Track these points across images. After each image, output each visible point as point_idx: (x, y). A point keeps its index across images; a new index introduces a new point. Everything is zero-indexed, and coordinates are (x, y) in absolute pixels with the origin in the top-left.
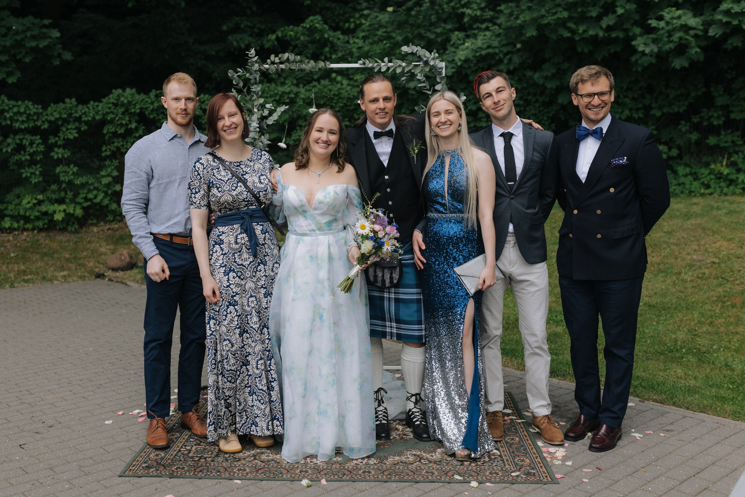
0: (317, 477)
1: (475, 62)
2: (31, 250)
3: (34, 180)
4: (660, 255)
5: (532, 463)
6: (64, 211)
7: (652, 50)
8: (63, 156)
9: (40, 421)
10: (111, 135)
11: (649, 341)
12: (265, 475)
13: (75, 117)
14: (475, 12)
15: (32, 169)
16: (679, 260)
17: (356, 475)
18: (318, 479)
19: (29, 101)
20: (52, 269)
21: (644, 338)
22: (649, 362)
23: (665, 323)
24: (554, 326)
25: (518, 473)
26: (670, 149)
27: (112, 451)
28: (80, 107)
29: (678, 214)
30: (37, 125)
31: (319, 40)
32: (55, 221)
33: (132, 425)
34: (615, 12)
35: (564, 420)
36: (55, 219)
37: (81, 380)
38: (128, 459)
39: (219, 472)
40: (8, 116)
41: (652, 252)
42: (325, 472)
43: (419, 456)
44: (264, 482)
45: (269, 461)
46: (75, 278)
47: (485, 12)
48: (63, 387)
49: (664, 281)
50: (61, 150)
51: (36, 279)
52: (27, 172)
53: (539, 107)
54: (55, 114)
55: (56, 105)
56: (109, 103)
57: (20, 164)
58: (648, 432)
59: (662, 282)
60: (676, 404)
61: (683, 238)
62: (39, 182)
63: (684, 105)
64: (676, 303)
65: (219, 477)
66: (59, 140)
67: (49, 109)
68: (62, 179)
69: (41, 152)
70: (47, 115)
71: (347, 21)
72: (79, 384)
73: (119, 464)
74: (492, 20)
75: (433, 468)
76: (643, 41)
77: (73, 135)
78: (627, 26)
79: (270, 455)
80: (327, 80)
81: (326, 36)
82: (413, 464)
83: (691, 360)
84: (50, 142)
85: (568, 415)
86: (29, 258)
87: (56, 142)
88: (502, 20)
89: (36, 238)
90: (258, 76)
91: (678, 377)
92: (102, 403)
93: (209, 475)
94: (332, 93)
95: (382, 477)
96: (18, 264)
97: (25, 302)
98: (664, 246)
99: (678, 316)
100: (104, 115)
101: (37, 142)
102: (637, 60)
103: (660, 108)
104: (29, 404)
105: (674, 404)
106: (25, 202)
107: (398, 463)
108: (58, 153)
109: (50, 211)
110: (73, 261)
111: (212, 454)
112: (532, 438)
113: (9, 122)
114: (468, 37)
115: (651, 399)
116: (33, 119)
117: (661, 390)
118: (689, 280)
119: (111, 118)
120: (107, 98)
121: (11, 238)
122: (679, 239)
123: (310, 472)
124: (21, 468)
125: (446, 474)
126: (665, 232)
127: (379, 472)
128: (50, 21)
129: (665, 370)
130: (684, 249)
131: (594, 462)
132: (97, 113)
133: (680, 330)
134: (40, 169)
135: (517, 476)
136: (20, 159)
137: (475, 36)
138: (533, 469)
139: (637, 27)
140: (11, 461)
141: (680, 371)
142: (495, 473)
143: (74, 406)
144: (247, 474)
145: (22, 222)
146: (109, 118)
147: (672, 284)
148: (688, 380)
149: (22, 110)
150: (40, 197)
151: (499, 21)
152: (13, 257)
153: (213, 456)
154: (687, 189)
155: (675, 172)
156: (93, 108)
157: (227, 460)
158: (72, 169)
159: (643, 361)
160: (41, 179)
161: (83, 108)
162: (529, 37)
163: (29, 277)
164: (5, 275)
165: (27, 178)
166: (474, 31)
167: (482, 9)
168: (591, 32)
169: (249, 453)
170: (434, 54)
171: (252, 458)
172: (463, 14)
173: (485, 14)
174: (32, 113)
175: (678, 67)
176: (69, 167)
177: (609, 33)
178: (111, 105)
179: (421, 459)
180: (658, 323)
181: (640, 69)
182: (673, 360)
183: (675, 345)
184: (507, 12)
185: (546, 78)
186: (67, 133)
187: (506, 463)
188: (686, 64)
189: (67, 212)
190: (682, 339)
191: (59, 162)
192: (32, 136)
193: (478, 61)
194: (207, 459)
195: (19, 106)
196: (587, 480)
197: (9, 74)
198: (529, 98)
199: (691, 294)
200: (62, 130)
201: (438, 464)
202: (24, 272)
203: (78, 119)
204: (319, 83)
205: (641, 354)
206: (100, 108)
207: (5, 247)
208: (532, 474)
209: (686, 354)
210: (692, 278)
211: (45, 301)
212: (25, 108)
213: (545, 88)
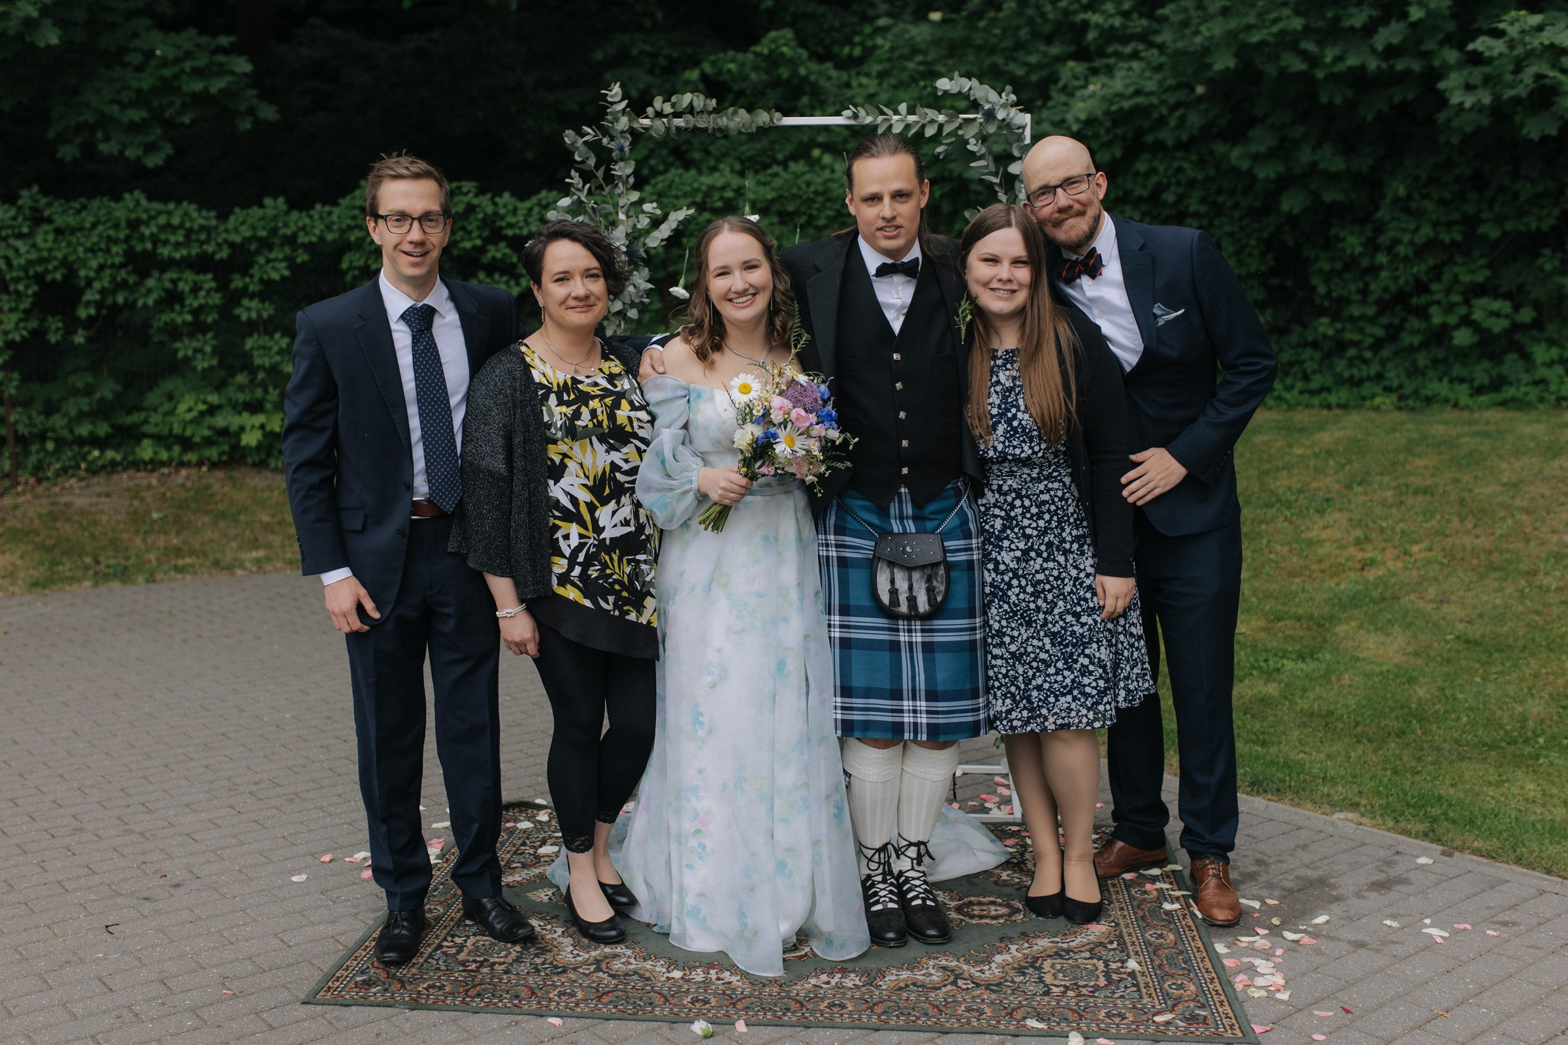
0: (727, 1015)
1: (1108, 124)
2: (193, 506)
3: (201, 364)
4: (1493, 534)
5: (1201, 994)
6: (262, 427)
7: (1479, 101)
8: (260, 316)
9: (156, 872)
10: (356, 273)
11: (1465, 719)
12: (615, 1007)
13: (285, 236)
14: (1110, 21)
15: (198, 340)
16: (1533, 544)
17: (813, 1012)
18: (729, 1020)
19: (190, 202)
20: (234, 544)
21: (1454, 711)
22: (1465, 764)
23: (1499, 680)
24: (1261, 682)
25: (1168, 1017)
26: (1517, 307)
27: (297, 945)
28: (295, 215)
29: (1532, 445)
30: (205, 252)
31: (788, 81)
32: (244, 448)
33: (347, 886)
34: (1404, 16)
35: (1276, 893)
36: (244, 442)
37: (256, 783)
38: (327, 964)
39: (517, 997)
40: (147, 232)
41: (1475, 526)
42: (746, 1002)
43: (953, 971)
44: (612, 1024)
45: (627, 974)
46: (279, 565)
47: (1132, 20)
48: (216, 798)
49: (1500, 589)
50: (255, 304)
51: (201, 565)
52: (186, 348)
53: (1241, 219)
54: (243, 228)
55: (244, 212)
56: (354, 207)
57: (175, 332)
58: (1462, 926)
59: (1496, 590)
60: (1523, 862)
61: (1543, 496)
62: (211, 368)
63: (1549, 215)
64: (1524, 637)
65: (516, 1010)
66: (252, 282)
67: (232, 219)
68: (258, 361)
69: (215, 306)
70: (227, 231)
71: (849, 41)
72: (250, 793)
73: (307, 974)
74: (1144, 38)
75: (983, 1000)
76: (1461, 81)
77: (278, 272)
78: (1429, 45)
79: (632, 960)
80: (802, 162)
81: (803, 71)
82: (939, 988)
83: (1556, 761)
84: (233, 286)
85: (1285, 882)
86: (190, 522)
87: (246, 287)
88: (1165, 36)
89: (204, 481)
90: (628, 143)
91: (1527, 800)
92: (291, 835)
93: (495, 1004)
94: (812, 188)
95: (870, 1017)
96: (166, 533)
97: (170, 613)
98: (1502, 514)
99: (1528, 664)
100: (342, 231)
101: (206, 286)
102: (1449, 120)
103: (1499, 220)
104: (141, 834)
105: (1519, 861)
106: (182, 408)
107: (907, 986)
108: (250, 310)
109: (234, 428)
110: (277, 529)
111: (506, 956)
112: (1203, 933)
113: (149, 246)
114: (1095, 71)
115: (1469, 848)
116: (197, 240)
117: (1490, 829)
118: (1554, 587)
119: (357, 239)
120: (349, 197)
121: (154, 482)
122: (1533, 499)
123: (713, 1002)
124: (100, 979)
125: (1011, 1014)
126: (1505, 485)
127: (864, 1007)
128: (232, 39)
129: (1500, 784)
130: (1543, 521)
131: (1340, 995)
132: (329, 228)
133: (1533, 696)
134: (214, 342)
135: (1168, 1023)
136: (173, 321)
137: (1109, 71)
138: (1203, 1006)
139: (1451, 47)
140: (82, 961)
141: (1531, 786)
142: (1119, 1015)
143: (234, 841)
144: (577, 1005)
145: (177, 449)
146: (353, 238)
147: (1516, 595)
148: (1549, 807)
149: (176, 221)
150: (214, 399)
151: (1159, 39)
152: (156, 521)
153: (510, 960)
154: (1552, 393)
155: (1527, 357)
156: (321, 218)
157: (538, 971)
158: (277, 343)
159: (1452, 762)
160: (215, 362)
161: (300, 218)
162: (1221, 72)
163: (188, 560)
164: (137, 556)
165: (187, 361)
166: (1107, 61)
167: (1126, 15)
168: (1352, 61)
169: (587, 956)
170: (1007, 95)
171: (592, 968)
172: (1086, 24)
173: (1131, 24)
174: (196, 227)
175: (1535, 135)
176: (272, 338)
177: (1391, 62)
178: (356, 212)
179: (958, 977)
180: (1484, 679)
181: (1455, 140)
182: (1519, 761)
183: (1522, 728)
184: (1175, 18)
185: (1256, 157)
186: (268, 268)
187: (1144, 991)
188: (1553, 131)
189: (268, 428)
190: (1538, 714)
191: (252, 327)
192: (198, 273)
193: (1115, 123)
194: (496, 967)
195: (169, 213)
196: (1321, 1037)
197: (150, 148)
198: (1221, 199)
199: (1559, 617)
200: (256, 262)
201: (994, 992)
202: (178, 552)
203: (291, 241)
204: (786, 168)
205: (1447, 746)
206: (334, 218)
207: (142, 499)
208: (1201, 1018)
209: (1546, 748)
210: (1561, 584)
211: (211, 612)
212: (182, 217)
213: (1254, 179)
